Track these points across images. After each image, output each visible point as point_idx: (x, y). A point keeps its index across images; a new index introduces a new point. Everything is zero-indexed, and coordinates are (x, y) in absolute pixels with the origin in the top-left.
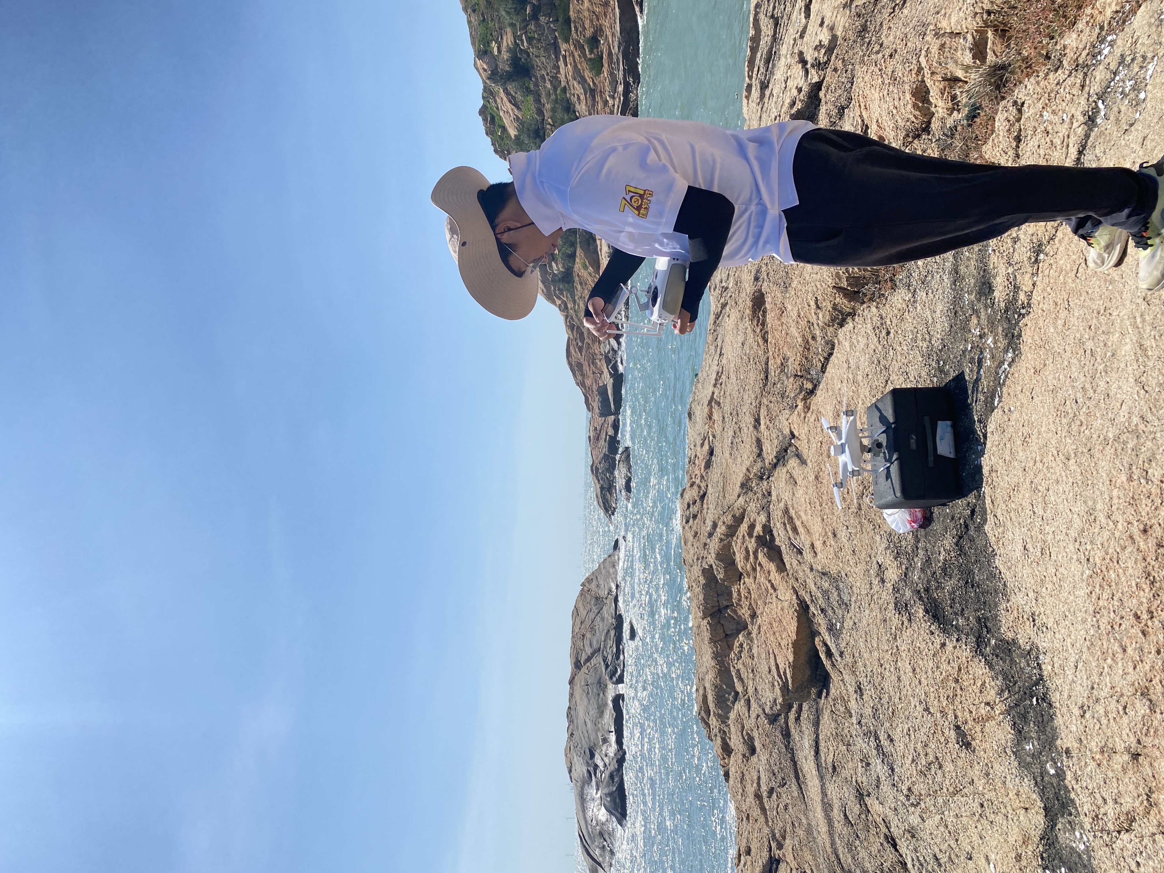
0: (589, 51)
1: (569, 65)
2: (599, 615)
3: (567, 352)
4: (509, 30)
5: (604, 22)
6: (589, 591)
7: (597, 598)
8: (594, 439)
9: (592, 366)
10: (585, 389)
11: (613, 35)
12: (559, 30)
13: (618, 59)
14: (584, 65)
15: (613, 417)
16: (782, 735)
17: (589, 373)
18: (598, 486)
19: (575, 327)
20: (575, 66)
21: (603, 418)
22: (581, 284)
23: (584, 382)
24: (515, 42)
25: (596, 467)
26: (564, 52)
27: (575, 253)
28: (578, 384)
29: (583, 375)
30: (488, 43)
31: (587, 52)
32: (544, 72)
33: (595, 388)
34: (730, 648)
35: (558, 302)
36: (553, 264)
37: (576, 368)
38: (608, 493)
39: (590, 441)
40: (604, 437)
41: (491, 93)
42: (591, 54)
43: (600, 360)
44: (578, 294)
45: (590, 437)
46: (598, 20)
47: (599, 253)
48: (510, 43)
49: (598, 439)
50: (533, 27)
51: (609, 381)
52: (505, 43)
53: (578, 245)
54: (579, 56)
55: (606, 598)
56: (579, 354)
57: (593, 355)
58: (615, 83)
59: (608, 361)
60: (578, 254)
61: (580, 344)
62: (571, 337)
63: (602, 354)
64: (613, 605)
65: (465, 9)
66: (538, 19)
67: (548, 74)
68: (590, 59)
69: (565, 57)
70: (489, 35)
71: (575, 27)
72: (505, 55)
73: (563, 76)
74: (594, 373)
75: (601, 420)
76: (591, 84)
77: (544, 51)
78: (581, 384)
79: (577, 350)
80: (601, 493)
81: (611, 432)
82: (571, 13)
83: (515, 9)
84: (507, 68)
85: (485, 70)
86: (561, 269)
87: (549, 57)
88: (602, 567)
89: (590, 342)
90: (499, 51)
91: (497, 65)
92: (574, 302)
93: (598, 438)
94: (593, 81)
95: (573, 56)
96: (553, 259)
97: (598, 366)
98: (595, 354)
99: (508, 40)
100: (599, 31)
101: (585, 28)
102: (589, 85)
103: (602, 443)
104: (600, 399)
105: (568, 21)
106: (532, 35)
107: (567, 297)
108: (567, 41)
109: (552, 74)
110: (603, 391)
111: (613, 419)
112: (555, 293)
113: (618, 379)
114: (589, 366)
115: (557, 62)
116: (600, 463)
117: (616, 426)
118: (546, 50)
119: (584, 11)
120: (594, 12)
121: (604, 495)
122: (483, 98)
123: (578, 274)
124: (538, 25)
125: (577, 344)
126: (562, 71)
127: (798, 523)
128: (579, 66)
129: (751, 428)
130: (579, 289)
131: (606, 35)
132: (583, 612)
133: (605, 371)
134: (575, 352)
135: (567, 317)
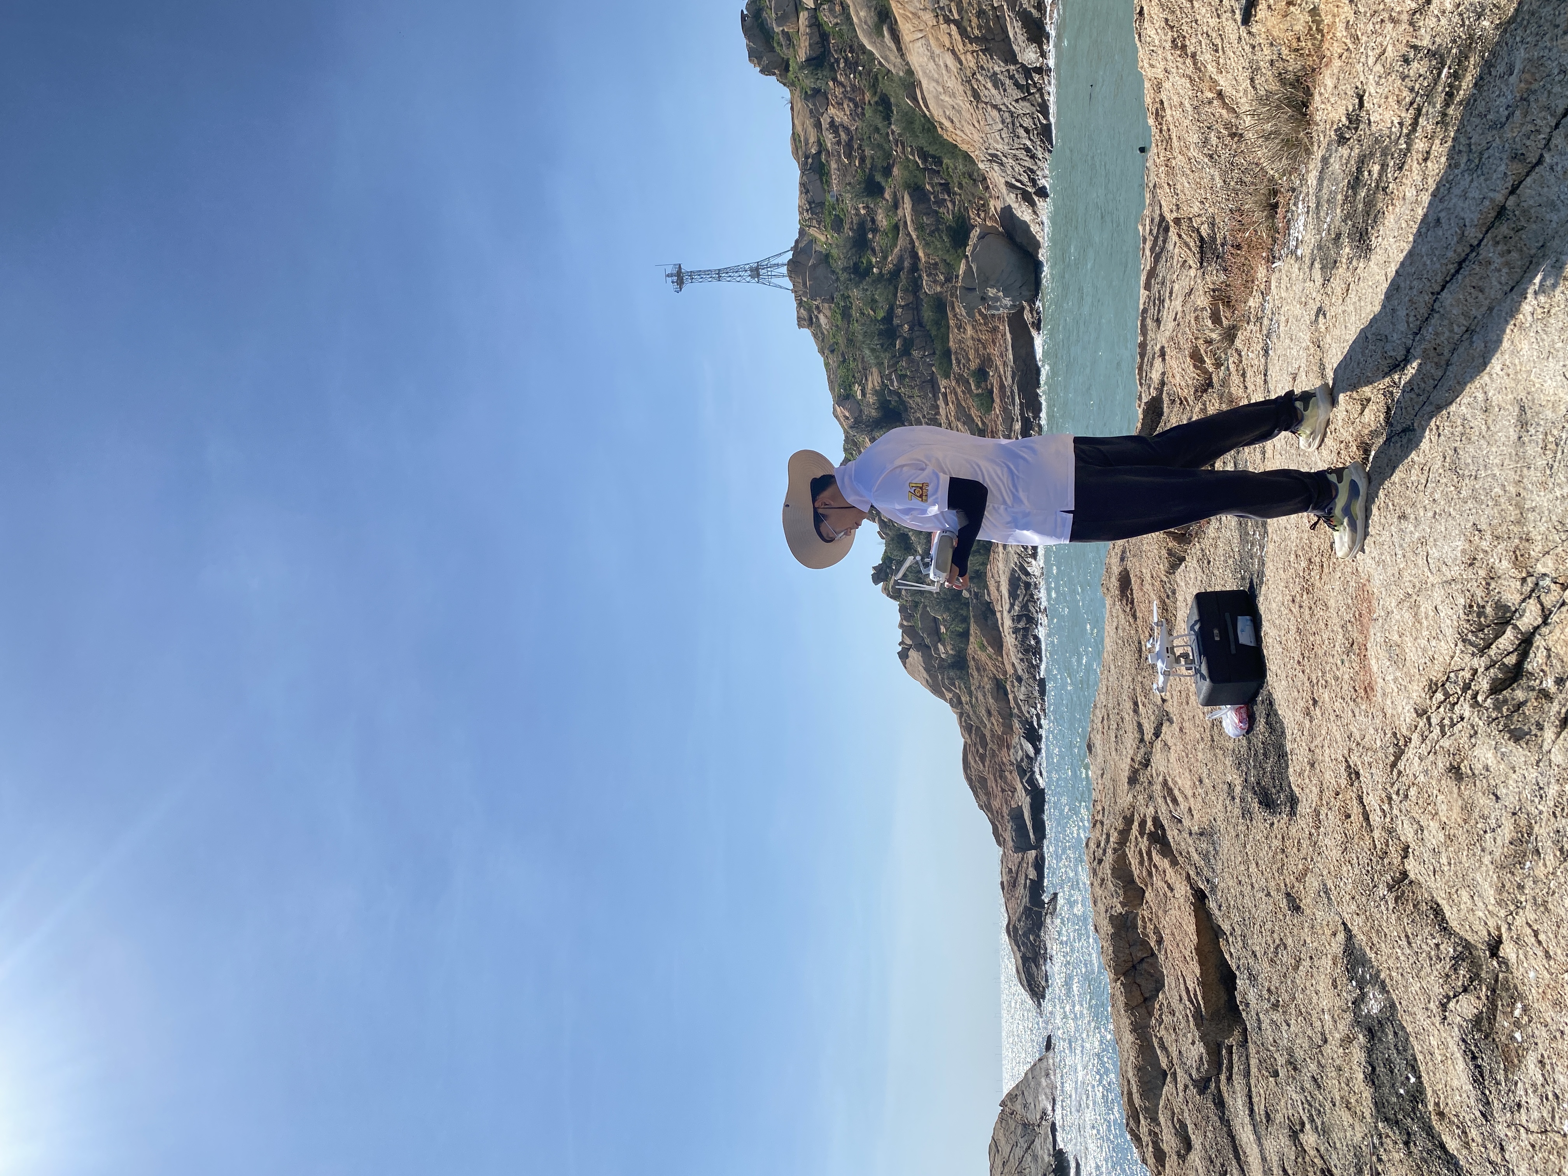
0: (975, 385)
1: (950, 404)
2: (1030, 1150)
3: (964, 763)
4: (875, 370)
5: (992, 351)
6: (1012, 1114)
7: (1025, 1126)
8: (1009, 886)
9: (999, 781)
10: (992, 814)
11: (1005, 364)
12: (937, 364)
13: (1012, 392)
14: (970, 402)
15: (1033, 853)
16: (1215, 1104)
17: (997, 791)
18: (1019, 955)
19: (974, 728)
20: (959, 405)
21: (1020, 855)
22: (978, 670)
23: (990, 804)
24: (883, 382)
25: (1014, 926)
26: (943, 390)
27: (968, 630)
28: (981, 807)
29: (988, 794)
30: (850, 386)
31: (973, 387)
32: (919, 415)
33: (1005, 811)
34: (1150, 1014)
35: (949, 695)
36: (940, 646)
37: (977, 784)
38: (1033, 965)
39: (1003, 889)
40: (1023, 882)
41: (855, 444)
42: (977, 389)
43: (1011, 773)
44: (974, 683)
45: (1002, 883)
46: (985, 348)
47: (1001, 629)
48: (876, 384)
49: (1014, 886)
50: (904, 364)
51: (1023, 800)
52: (870, 385)
53: (972, 620)
54: (963, 392)
55: (1039, 1126)
56: (981, 765)
57: (999, 765)
58: (1010, 421)
59: (1022, 772)
60: (972, 632)
61: (981, 751)
62: (969, 741)
63: (1012, 764)
64: (1050, 1136)
65: (822, 351)
66: (910, 354)
67: (924, 417)
68: (977, 395)
69: (945, 395)
70: (850, 378)
71: (957, 359)
72: (871, 399)
73: (944, 417)
74: (1003, 791)
75: (1017, 857)
76: (980, 424)
77: (919, 390)
78: (986, 807)
79: (977, 759)
80: (1024, 965)
81: (1032, 874)
82: (951, 343)
83: (882, 346)
84: (874, 413)
85: (847, 418)
86: (951, 652)
87: (925, 396)
88: (1030, 1076)
89: (995, 747)
90: (864, 394)
91: (861, 411)
92: (970, 694)
93: (1014, 884)
94: (982, 421)
95: (956, 394)
96: (940, 640)
97: (1009, 782)
98: (1003, 764)
99: (874, 381)
100: (986, 363)
101: (969, 360)
102: (977, 425)
103: (1020, 891)
104: (1014, 827)
105: (947, 353)
106: (903, 372)
107: (960, 688)
108: (947, 376)
109: (930, 416)
110: (1017, 815)
111: (1034, 855)
112: (943, 683)
113: (1038, 797)
114: (996, 781)
115: (936, 401)
116: (1019, 921)
117: (1039, 865)
118: (921, 388)
119: (967, 340)
120: (979, 340)
121: (1028, 969)
122: (845, 450)
123: (973, 658)
124: (911, 361)
125: (978, 751)
126: (942, 411)
127: (1176, 792)
128: (964, 404)
129: (1132, 713)
130: (975, 677)
131: (996, 365)
132: (1005, 1149)
133: (1019, 787)
134: (975, 761)
135: (961, 715)
